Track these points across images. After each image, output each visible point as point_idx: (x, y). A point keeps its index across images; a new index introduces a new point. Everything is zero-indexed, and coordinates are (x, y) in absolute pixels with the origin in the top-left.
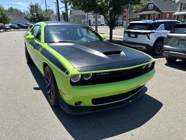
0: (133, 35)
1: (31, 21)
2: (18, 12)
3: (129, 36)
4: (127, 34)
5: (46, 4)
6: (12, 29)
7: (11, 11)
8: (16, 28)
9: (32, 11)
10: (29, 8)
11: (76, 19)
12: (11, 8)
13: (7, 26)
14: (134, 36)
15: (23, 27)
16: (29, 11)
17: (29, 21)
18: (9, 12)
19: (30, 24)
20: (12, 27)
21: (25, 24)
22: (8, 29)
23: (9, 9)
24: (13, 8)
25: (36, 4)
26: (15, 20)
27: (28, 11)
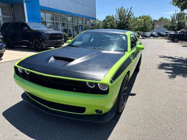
1: (170, 29)
6: (152, 37)
7: (161, 21)
8: (155, 36)
9: (174, 20)
10: (172, 17)
13: (148, 34)
15: (162, 36)
17: (168, 30)
18: (159, 21)
19: (170, 33)
20: (152, 35)
21: (166, 33)
22: (148, 37)
24: (163, 18)
26: (160, 29)
27: (170, 20)
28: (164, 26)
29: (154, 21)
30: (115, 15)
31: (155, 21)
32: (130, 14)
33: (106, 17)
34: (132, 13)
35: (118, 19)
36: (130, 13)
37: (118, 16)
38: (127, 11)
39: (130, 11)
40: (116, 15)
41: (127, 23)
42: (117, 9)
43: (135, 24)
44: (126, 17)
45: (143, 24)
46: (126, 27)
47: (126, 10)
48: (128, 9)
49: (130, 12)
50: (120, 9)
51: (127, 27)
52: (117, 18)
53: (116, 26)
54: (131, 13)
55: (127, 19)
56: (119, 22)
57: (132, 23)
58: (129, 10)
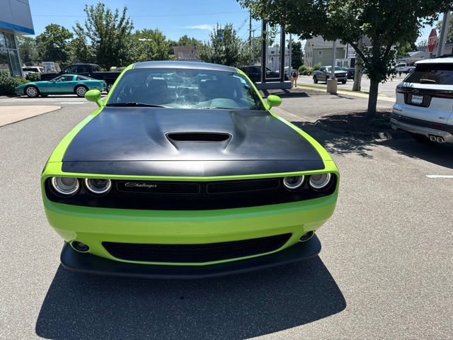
0: (418, 99)
2: (195, 45)
3: (408, 101)
4: (403, 95)
5: (250, 25)
7: (184, 44)
9: (217, 43)
11: (320, 56)
12: (185, 38)
14: (420, 102)
16: (211, 43)
18: (180, 45)
23: (180, 40)
24: (188, 37)
25: (227, 27)
27: (209, 43)
28: (201, 56)
29: (171, 45)
30: (86, 25)
31: (173, 44)
32: (124, 24)
33: (47, 28)
34: (130, 22)
35: (96, 35)
36: (125, 21)
37: (94, 28)
38: (116, 16)
39: (124, 16)
40: (89, 25)
41: (120, 46)
42: (89, 8)
43: (140, 50)
44: (117, 32)
45: (155, 50)
46: (120, 58)
47: (113, 13)
48: (117, 11)
49: (124, 18)
50: (94, 8)
51: (123, 56)
52: (92, 33)
53: (94, 53)
54: (128, 23)
55: (118, 37)
56: (98, 42)
57: (132, 46)
58: (121, 15)
